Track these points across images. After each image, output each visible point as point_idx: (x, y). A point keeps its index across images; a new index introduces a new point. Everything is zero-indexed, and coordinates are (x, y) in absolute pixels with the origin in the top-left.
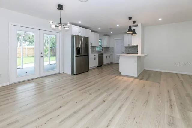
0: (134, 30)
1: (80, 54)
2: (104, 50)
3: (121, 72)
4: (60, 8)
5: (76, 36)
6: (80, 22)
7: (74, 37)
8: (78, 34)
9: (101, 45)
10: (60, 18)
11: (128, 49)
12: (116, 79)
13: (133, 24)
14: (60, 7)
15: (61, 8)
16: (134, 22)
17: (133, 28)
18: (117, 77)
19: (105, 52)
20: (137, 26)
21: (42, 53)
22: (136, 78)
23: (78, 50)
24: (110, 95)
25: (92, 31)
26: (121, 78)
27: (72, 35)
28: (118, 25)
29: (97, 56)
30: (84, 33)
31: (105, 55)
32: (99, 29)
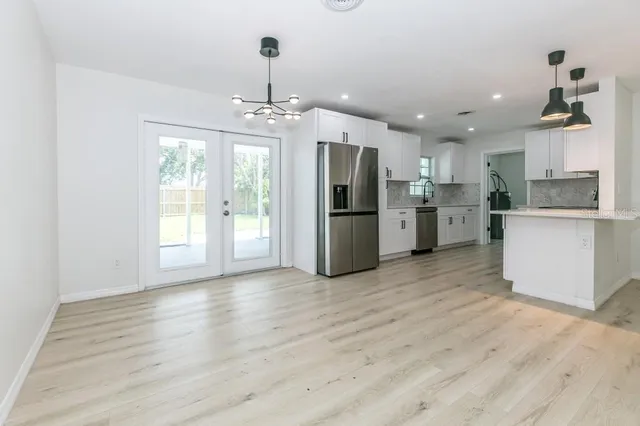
0: (578, 106)
1: (345, 207)
2: (439, 194)
3: (511, 283)
4: (270, 51)
5: (332, 145)
6: (345, 97)
7: (327, 147)
8: (339, 140)
9: (427, 175)
10: (270, 85)
11: (544, 190)
12: (486, 310)
13: (573, 84)
14: (270, 46)
15: (273, 50)
16: (578, 74)
17: (569, 100)
18: (493, 300)
19: (446, 202)
20: (595, 88)
21: (226, 203)
22: (587, 315)
23: (340, 195)
24: (455, 378)
25: (391, 127)
26: (510, 306)
27: (319, 143)
28: (497, 97)
29: (411, 216)
30: (361, 135)
31: (443, 213)
32: (420, 117)
